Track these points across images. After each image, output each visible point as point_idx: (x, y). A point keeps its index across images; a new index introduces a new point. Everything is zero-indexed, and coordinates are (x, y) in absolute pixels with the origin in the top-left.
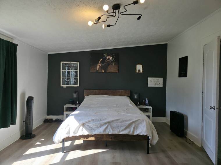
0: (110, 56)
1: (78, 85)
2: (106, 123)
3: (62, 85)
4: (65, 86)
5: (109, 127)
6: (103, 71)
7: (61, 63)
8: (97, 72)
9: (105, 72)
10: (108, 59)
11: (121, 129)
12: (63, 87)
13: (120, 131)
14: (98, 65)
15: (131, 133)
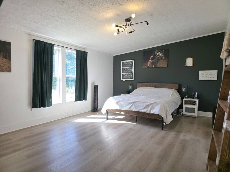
0: (160, 52)
1: (133, 79)
2: (131, 103)
3: (122, 79)
4: (124, 80)
5: (133, 106)
6: (153, 67)
7: (122, 62)
8: (148, 67)
9: (155, 67)
10: (158, 55)
11: (141, 108)
12: (123, 80)
13: (140, 110)
14: (149, 62)
15: (148, 112)
